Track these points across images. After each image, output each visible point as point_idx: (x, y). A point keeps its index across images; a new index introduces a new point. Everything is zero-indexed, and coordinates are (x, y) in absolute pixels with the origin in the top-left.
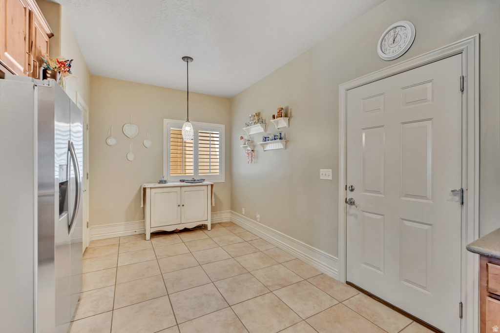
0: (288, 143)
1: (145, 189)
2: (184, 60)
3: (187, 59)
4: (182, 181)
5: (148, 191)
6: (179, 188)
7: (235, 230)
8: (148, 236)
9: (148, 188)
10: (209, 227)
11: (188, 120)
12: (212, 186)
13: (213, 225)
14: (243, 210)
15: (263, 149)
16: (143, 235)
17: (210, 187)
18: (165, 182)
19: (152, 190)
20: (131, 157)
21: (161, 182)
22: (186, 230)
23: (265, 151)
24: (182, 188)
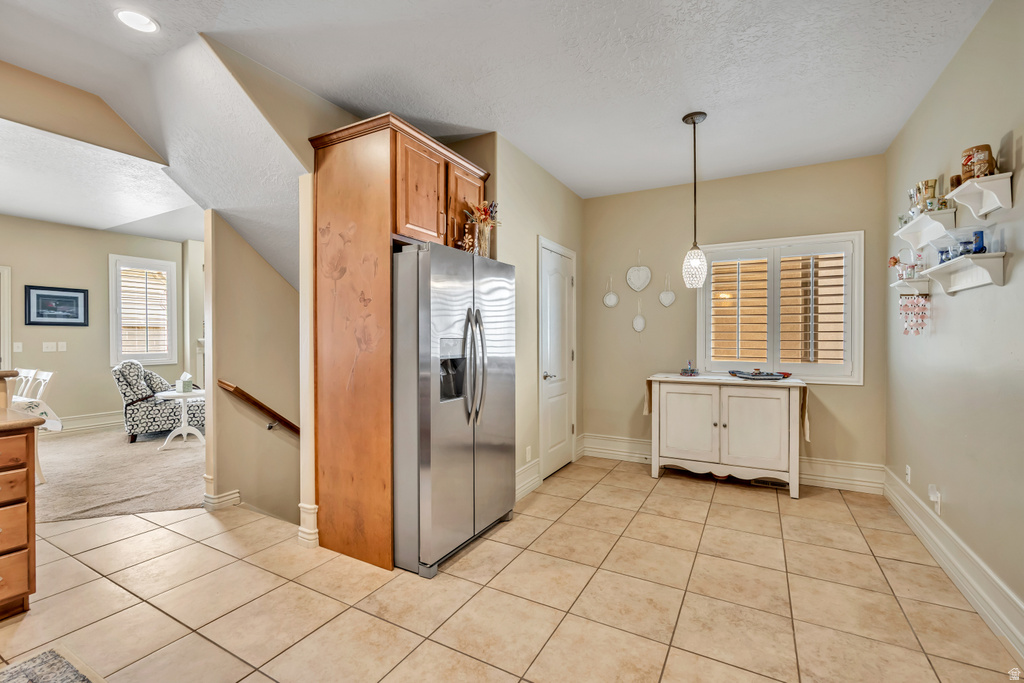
0: (1011, 260)
1: (650, 383)
2: (686, 122)
3: (691, 118)
4: (733, 374)
5: (655, 387)
6: (717, 388)
7: (874, 519)
8: (655, 472)
9: (656, 381)
10: (794, 491)
11: (695, 246)
12: (804, 391)
13: (806, 490)
14: (909, 469)
15: (946, 289)
16: (648, 467)
17: (796, 395)
18: (692, 373)
19: (662, 385)
20: (639, 324)
21: (685, 373)
22: (731, 481)
23: (954, 293)
24: (724, 389)
